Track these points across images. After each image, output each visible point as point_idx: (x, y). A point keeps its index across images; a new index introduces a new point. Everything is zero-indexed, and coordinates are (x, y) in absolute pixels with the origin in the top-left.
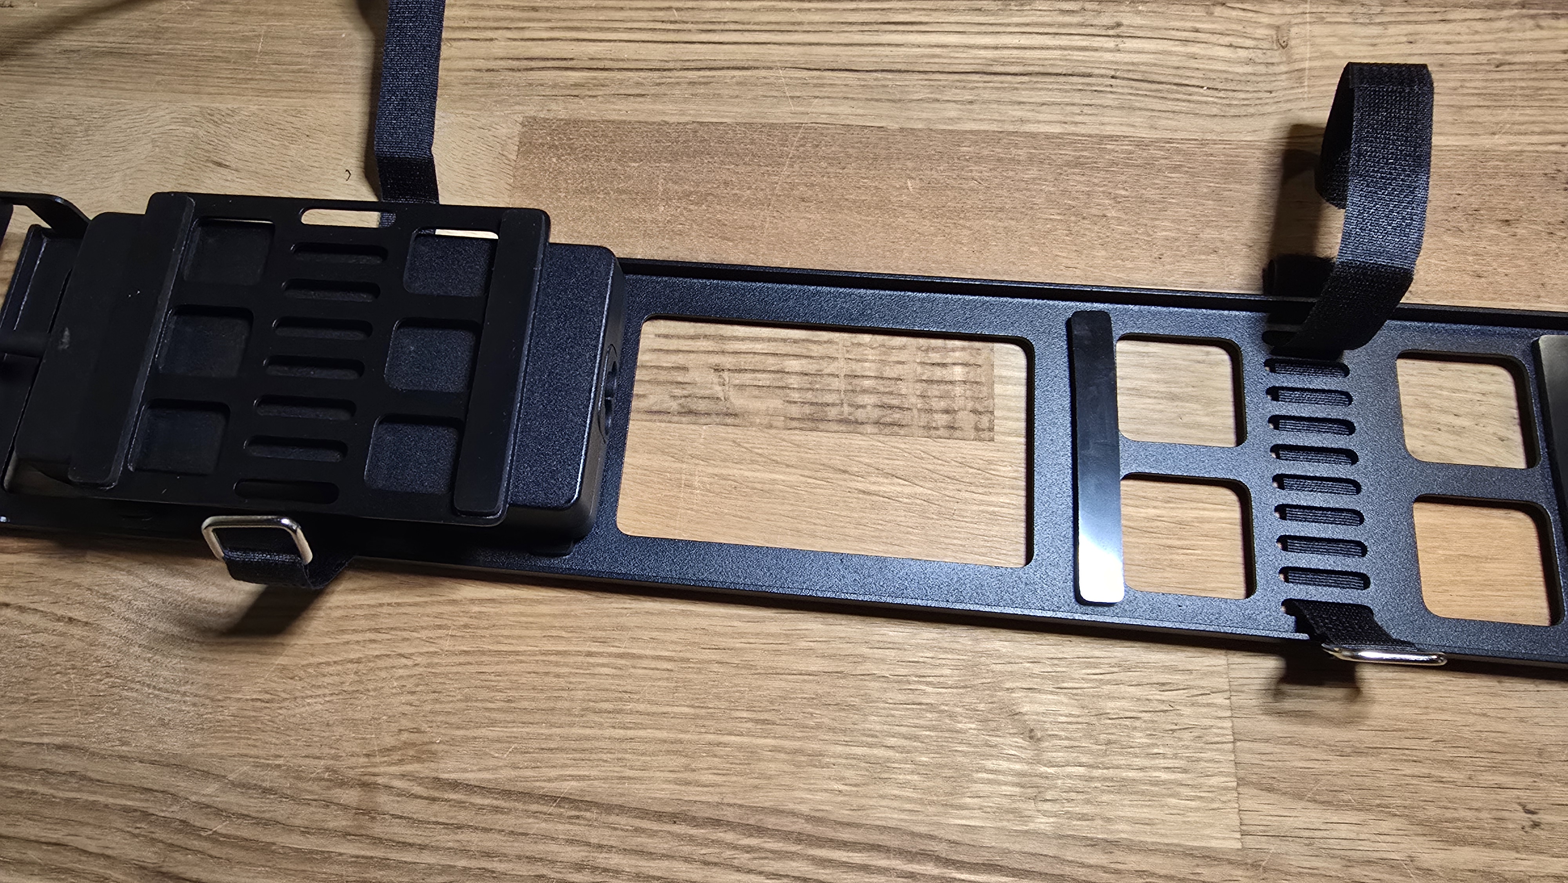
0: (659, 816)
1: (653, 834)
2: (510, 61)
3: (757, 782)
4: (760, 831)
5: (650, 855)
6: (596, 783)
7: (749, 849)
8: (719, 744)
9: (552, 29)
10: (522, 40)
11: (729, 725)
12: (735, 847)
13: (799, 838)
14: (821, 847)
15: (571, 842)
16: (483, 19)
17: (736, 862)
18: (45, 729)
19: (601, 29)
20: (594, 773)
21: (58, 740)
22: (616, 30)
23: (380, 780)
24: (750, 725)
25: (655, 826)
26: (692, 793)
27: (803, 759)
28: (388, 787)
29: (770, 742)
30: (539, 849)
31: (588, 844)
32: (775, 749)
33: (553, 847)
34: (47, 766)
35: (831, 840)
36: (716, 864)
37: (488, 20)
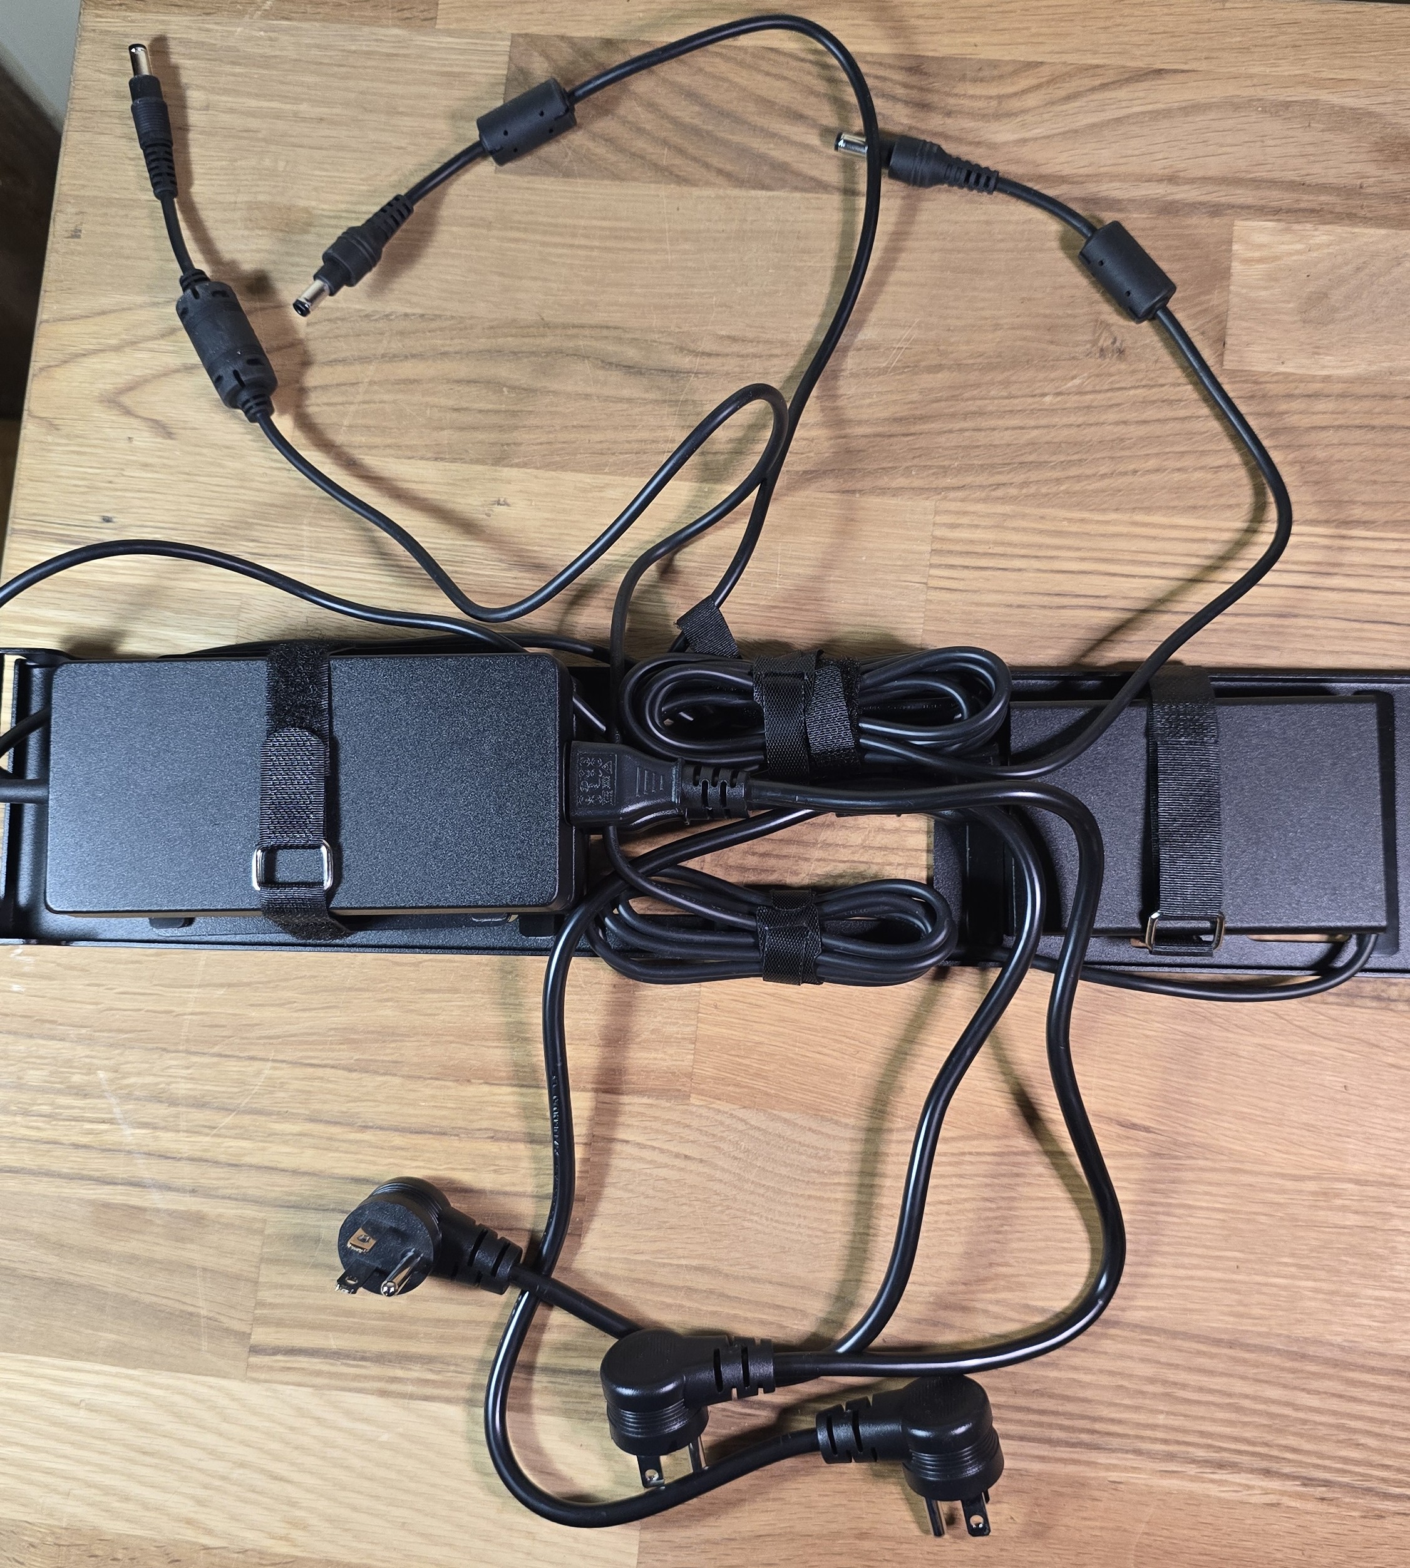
0: (1218, 1342)
1: (1212, 1356)
2: (1040, 597)
3: (1299, 1316)
4: (1304, 1357)
5: (1211, 1373)
6: (1162, 1313)
7: (1293, 1371)
8: (1266, 1285)
9: (1083, 559)
10: (1052, 571)
11: (1275, 1269)
12: (1283, 1369)
13: (1335, 1363)
14: (1353, 1370)
15: (1143, 1360)
16: (1010, 544)
17: (1282, 1381)
18: (680, 1252)
19: (1134, 562)
20: (1160, 1304)
21: (695, 1263)
22: (1148, 564)
23: (978, 1305)
24: (1293, 1269)
25: (1214, 1350)
26: (1247, 1325)
27: (1338, 1299)
28: (985, 1312)
29: (1310, 1284)
30: (1119, 1365)
31: (1159, 1362)
32: (1316, 1290)
33: (1129, 1364)
34: (689, 1284)
35: (1363, 1366)
36: (1266, 1382)
37: (1015, 545)
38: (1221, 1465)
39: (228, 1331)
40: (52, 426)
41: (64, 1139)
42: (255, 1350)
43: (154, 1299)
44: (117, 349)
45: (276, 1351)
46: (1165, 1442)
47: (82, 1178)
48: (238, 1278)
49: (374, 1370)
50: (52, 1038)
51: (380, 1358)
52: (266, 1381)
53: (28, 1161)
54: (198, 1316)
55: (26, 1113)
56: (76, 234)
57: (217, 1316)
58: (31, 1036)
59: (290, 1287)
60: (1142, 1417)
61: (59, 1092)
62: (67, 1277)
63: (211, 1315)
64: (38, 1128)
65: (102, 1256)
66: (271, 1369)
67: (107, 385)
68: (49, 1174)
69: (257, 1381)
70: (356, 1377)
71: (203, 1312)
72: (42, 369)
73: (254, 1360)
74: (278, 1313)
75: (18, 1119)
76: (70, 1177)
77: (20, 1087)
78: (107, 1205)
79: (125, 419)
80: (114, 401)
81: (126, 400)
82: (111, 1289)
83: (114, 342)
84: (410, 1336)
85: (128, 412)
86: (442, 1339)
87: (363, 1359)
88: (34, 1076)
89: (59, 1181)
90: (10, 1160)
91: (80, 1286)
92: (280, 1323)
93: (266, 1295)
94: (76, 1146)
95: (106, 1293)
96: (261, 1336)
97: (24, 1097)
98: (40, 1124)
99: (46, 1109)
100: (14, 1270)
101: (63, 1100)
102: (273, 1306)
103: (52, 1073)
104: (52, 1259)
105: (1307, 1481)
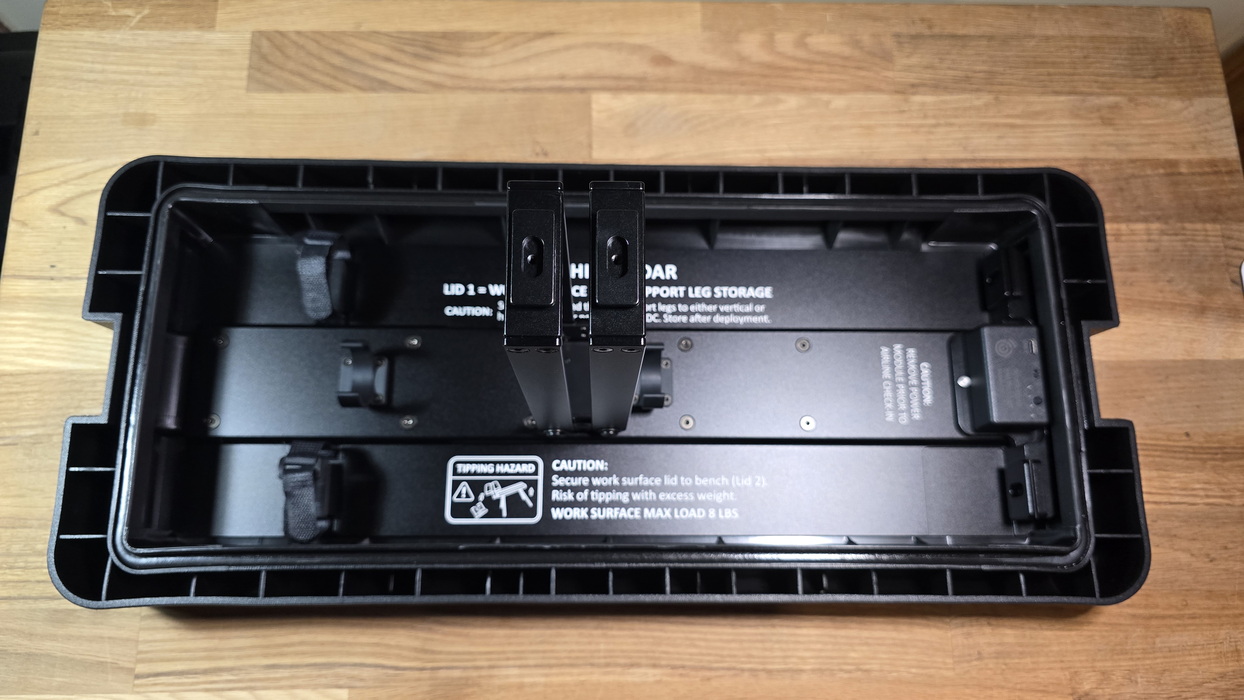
38: (632, 665)
39: (122, 669)
40: (24, 224)
41: (32, 579)
42: (138, 677)
43: (82, 657)
44: (57, 185)
45: (149, 676)
46: (605, 657)
47: (42, 598)
48: (128, 640)
49: (202, 678)
50: (25, 527)
51: (205, 672)
52: (144, 692)
53: (13, 593)
54: (107, 662)
55: (11, 568)
56: (37, 133)
57: (117, 662)
58: (13, 528)
59: (156, 641)
60: (593, 647)
61: (29, 555)
62: (34, 651)
63: (113, 661)
64: (18, 575)
65: (54, 637)
66: (147, 685)
67: (53, 202)
68: (24, 598)
69: (138, 693)
70: (192, 684)
71: (109, 660)
72: (19, 198)
73: (137, 682)
74: (149, 656)
75: (7, 571)
76: (36, 599)
77: (8, 554)
78: (56, 611)
79: (62, 218)
80: (56, 210)
81: (62, 209)
82: (59, 654)
83: (56, 182)
84: (222, 658)
85: (63, 214)
86: (238, 658)
87: (196, 673)
88: (16, 548)
89: (30, 601)
90: (4, 593)
91: (42, 655)
92: (151, 661)
93: (142, 647)
94: (39, 582)
95: (56, 657)
96: (141, 668)
97: (11, 560)
98: (19, 573)
99: (22, 564)
100: (6, 650)
101: (31, 559)
102: (146, 652)
103: (25, 546)
104: (26, 642)
105: (674, 667)
